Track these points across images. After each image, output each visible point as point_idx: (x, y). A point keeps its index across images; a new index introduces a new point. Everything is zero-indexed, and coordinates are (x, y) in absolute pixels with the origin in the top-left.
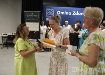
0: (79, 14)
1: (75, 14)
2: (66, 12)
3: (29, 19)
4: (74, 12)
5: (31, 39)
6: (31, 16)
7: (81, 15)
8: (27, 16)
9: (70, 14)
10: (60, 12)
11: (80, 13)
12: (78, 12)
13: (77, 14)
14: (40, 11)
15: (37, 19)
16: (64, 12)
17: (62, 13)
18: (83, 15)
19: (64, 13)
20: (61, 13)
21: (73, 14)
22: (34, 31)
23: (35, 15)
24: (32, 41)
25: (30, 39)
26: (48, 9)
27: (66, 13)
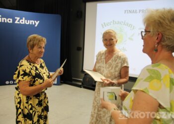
0: (27, 22)
1: (19, 21)
4: (18, 19)
7: (31, 24)
9: (10, 21)
11: (29, 21)
12: (24, 18)
13: (22, 22)
18: (33, 24)
21: (16, 22)
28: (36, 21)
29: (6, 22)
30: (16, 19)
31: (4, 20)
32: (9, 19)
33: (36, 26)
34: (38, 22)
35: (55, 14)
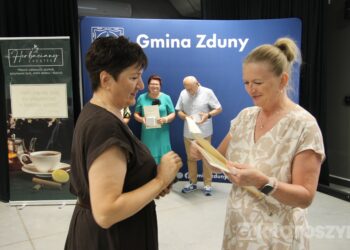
0: (222, 43)
1: (204, 43)
2: (170, 38)
3: (21, 72)
4: (203, 37)
5: (36, 150)
6: (30, 56)
7: (230, 46)
8: (12, 60)
9: (186, 43)
10: (149, 39)
11: (225, 40)
12: (215, 36)
13: (211, 43)
14: (68, 37)
15: (56, 69)
16: (165, 39)
17: (157, 41)
18: (236, 46)
19: (162, 41)
20: (153, 41)
21: (199, 45)
22: (49, 120)
23: (48, 53)
24: (39, 159)
25: (34, 154)
26: (99, 28)
27: (173, 41)
28: (240, 40)
29: (178, 46)
30: (199, 39)
31: (175, 43)
32: (184, 40)
33: (241, 50)
34: (247, 40)
35: (287, 17)
